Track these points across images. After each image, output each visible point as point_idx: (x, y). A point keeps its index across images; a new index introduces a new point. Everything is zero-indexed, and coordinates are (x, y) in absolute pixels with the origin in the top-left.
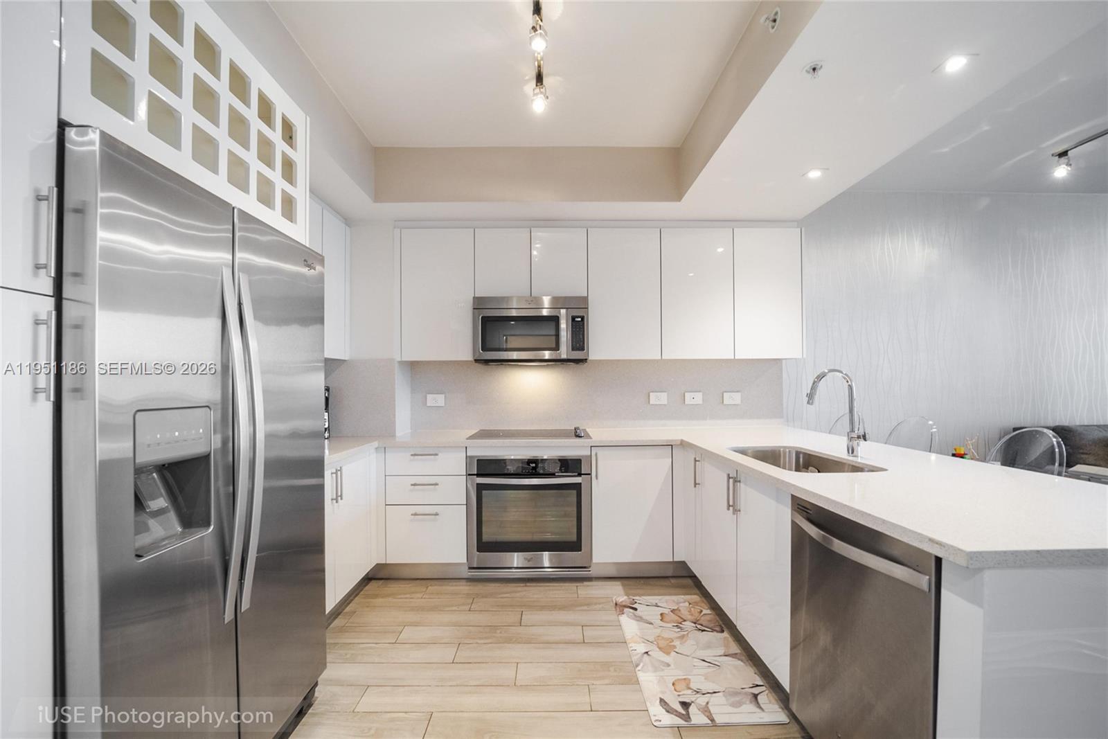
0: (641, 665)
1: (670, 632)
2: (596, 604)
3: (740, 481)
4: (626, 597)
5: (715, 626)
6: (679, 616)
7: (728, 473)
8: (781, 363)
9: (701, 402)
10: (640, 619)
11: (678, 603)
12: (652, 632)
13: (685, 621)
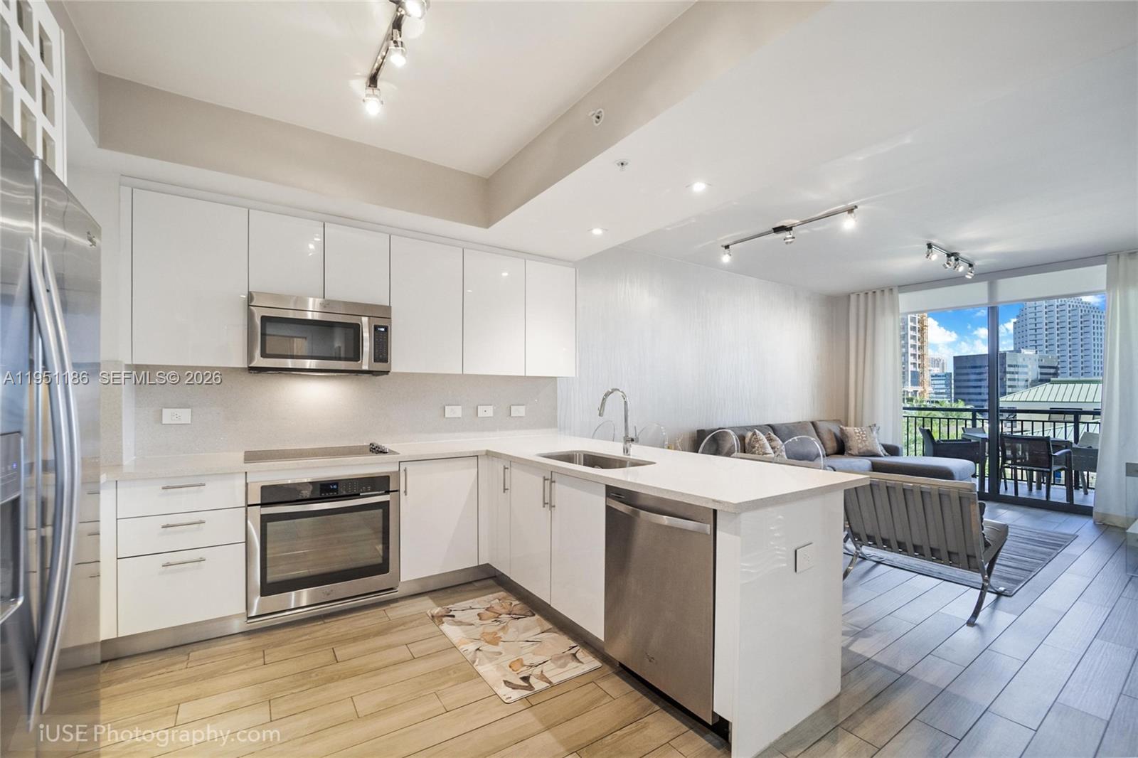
0: (477, 660)
1: (492, 627)
2: (411, 622)
3: (554, 482)
4: (439, 609)
5: (526, 613)
6: (495, 613)
7: (544, 475)
8: (556, 381)
9: (492, 415)
10: (460, 623)
11: (489, 602)
12: (476, 632)
13: (500, 615)
